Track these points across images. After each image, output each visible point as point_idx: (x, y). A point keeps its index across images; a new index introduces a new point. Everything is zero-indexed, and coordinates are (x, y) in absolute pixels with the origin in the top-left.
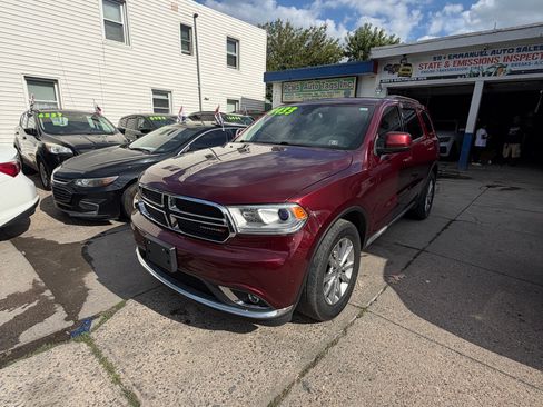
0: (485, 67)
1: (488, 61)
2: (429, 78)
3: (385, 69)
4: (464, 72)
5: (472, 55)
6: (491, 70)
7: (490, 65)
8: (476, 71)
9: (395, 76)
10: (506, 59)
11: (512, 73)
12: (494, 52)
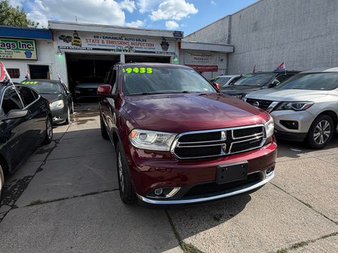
0: (124, 46)
1: (124, 43)
2: (94, 49)
3: (60, 38)
4: (114, 48)
5: (115, 38)
6: (127, 49)
7: (126, 46)
8: (119, 48)
9: (69, 44)
10: (132, 44)
11: (136, 51)
12: (126, 39)
